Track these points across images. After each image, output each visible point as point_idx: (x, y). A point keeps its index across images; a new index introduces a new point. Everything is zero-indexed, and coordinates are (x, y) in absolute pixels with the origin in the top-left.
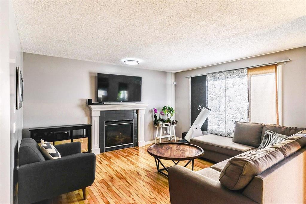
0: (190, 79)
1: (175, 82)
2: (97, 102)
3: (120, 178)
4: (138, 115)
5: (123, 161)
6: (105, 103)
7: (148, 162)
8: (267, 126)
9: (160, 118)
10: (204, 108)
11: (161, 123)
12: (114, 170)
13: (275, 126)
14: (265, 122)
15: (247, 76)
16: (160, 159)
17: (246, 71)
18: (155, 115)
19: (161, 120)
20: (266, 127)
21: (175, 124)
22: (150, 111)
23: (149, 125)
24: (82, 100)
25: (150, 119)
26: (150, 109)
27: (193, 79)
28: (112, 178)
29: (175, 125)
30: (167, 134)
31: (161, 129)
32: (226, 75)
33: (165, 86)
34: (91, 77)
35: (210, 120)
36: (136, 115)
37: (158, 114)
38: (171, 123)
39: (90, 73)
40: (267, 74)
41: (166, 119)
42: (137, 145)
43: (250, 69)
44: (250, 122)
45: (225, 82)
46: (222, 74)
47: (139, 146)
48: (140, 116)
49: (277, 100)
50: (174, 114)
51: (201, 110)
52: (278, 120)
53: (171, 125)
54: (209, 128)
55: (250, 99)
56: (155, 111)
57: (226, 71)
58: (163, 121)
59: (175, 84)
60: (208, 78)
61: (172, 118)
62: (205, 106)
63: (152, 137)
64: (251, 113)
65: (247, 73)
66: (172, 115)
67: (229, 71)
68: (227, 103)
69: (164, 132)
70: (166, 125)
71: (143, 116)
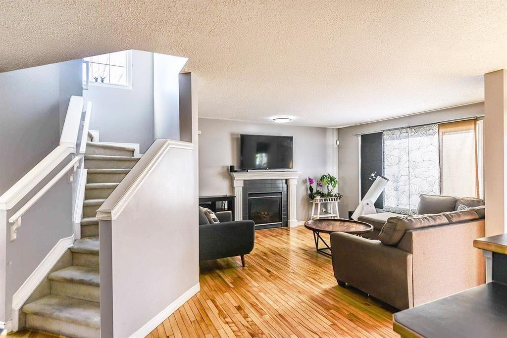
0: (360, 138)
1: (338, 141)
2: (239, 170)
3: (274, 254)
4: (287, 186)
5: (273, 240)
6: (249, 171)
7: (303, 242)
8: (462, 199)
9: (317, 191)
10: (378, 177)
11: (318, 198)
12: (265, 247)
13: (472, 199)
14: (459, 195)
15: (437, 134)
16: (320, 233)
17: (436, 128)
18: (311, 187)
19: (318, 193)
20: (459, 201)
21: (338, 199)
22: (303, 181)
23: (303, 199)
24: (223, 167)
25: (303, 192)
26: (304, 178)
27: (364, 137)
28: (265, 253)
29: (338, 201)
30: (326, 212)
31: (319, 205)
32: (409, 132)
33: (324, 148)
34: (232, 139)
35: (387, 192)
36: (286, 186)
37: (314, 186)
38: (333, 198)
39: (232, 134)
40: (463, 131)
41: (326, 192)
42: (287, 225)
43: (441, 125)
44: (442, 195)
45: (407, 142)
46: (404, 131)
47: (290, 227)
48: (291, 188)
49: (477, 167)
50: (337, 185)
51: (374, 180)
52: (478, 191)
53: (332, 200)
54: (387, 204)
55: (441, 164)
56: (311, 181)
57: (409, 127)
58: (322, 195)
59: (338, 143)
60: (385, 136)
61: (335, 191)
62: (381, 175)
63: (307, 216)
64: (442, 184)
65: (437, 130)
66: (334, 186)
67: (414, 127)
68: (411, 170)
69: (322, 210)
70: (325, 200)
71: (295, 187)
